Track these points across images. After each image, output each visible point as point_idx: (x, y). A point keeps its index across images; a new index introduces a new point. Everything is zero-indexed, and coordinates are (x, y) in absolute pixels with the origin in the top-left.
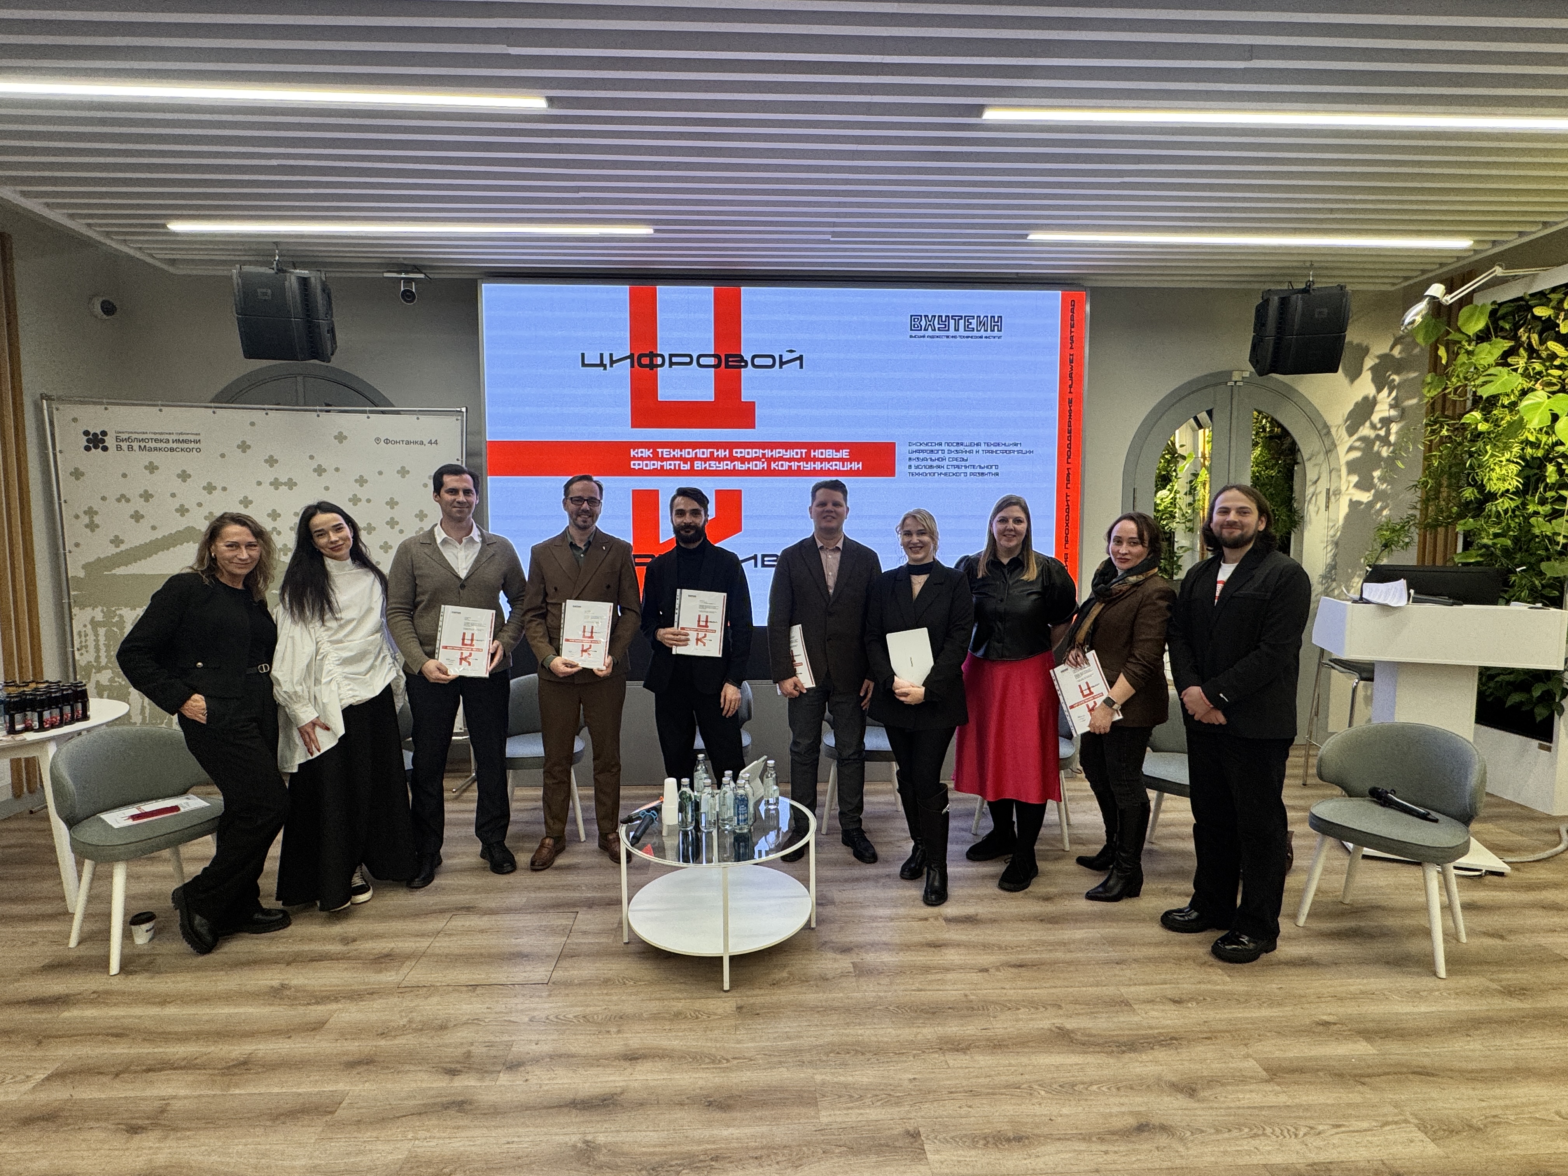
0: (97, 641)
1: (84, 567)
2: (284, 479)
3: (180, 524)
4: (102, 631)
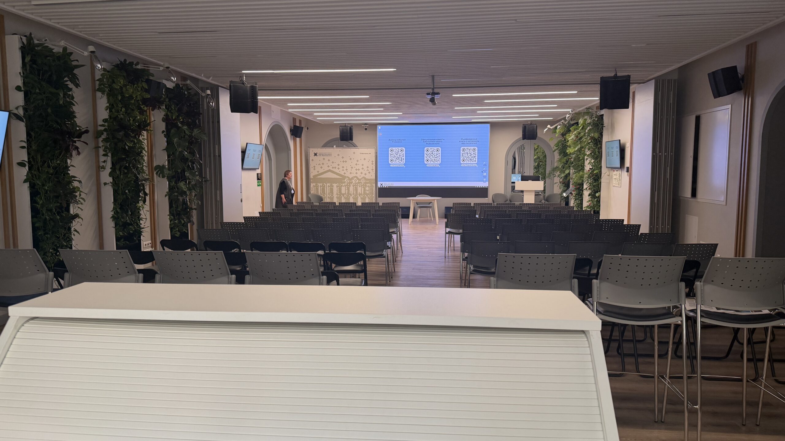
0: (314, 189)
1: (313, 176)
2: (345, 161)
3: (328, 169)
4: (315, 187)
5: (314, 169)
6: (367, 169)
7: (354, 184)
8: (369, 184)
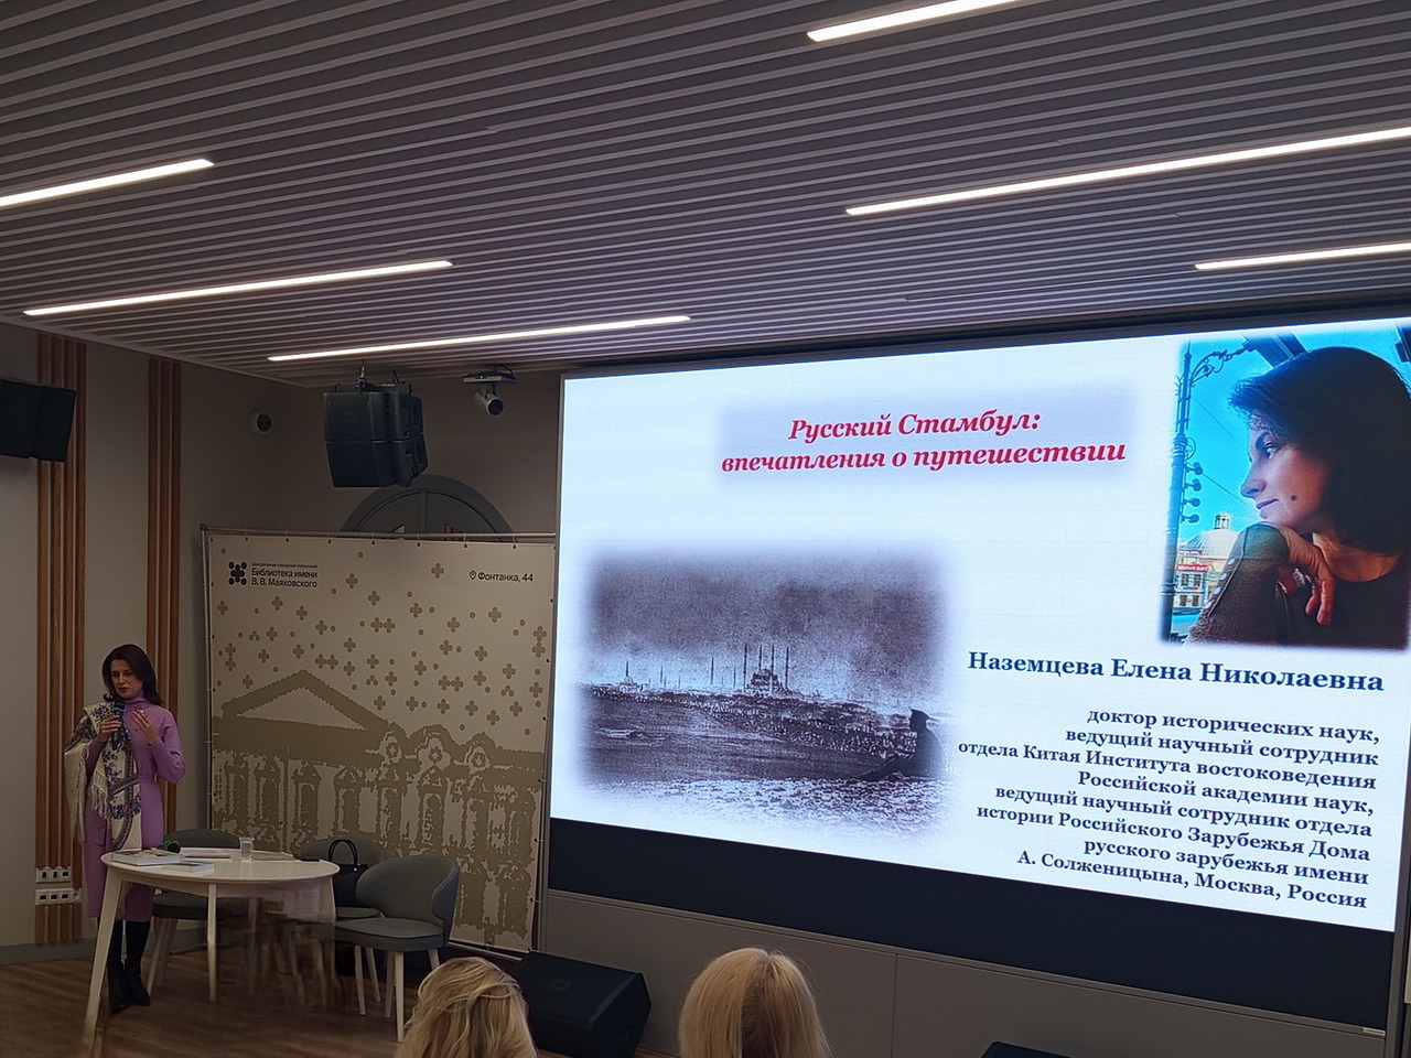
0: (228, 787)
1: (223, 707)
2: (383, 620)
3: (296, 666)
4: (232, 776)
5: (231, 664)
6: (504, 682)
7: (423, 776)
8: (510, 789)
